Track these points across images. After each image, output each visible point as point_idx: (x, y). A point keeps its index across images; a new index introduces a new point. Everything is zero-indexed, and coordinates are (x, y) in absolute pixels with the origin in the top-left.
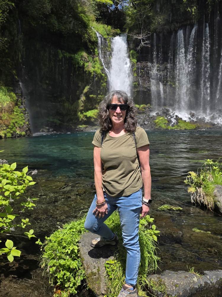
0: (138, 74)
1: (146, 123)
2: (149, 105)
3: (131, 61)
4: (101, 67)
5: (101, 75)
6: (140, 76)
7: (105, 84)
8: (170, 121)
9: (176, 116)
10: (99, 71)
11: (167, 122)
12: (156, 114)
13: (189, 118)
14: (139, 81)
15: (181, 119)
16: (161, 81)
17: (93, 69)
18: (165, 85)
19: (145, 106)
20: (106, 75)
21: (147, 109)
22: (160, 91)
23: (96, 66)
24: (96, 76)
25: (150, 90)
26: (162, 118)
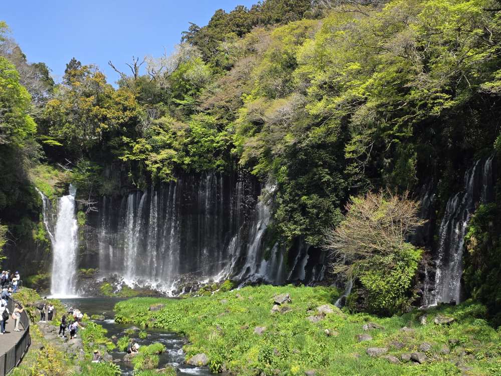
0: (85, 237)
1: (91, 289)
2: (97, 269)
3: (78, 223)
4: (45, 233)
5: (44, 241)
6: (88, 239)
7: (48, 249)
8: (115, 288)
10: (43, 238)
11: (111, 289)
12: (104, 279)
14: (86, 245)
15: (127, 286)
16: (110, 244)
17: (36, 236)
18: (114, 248)
19: (93, 270)
20: (50, 240)
21: (95, 273)
22: (109, 254)
23: (39, 232)
24: (39, 242)
25: (97, 254)
26: (107, 284)
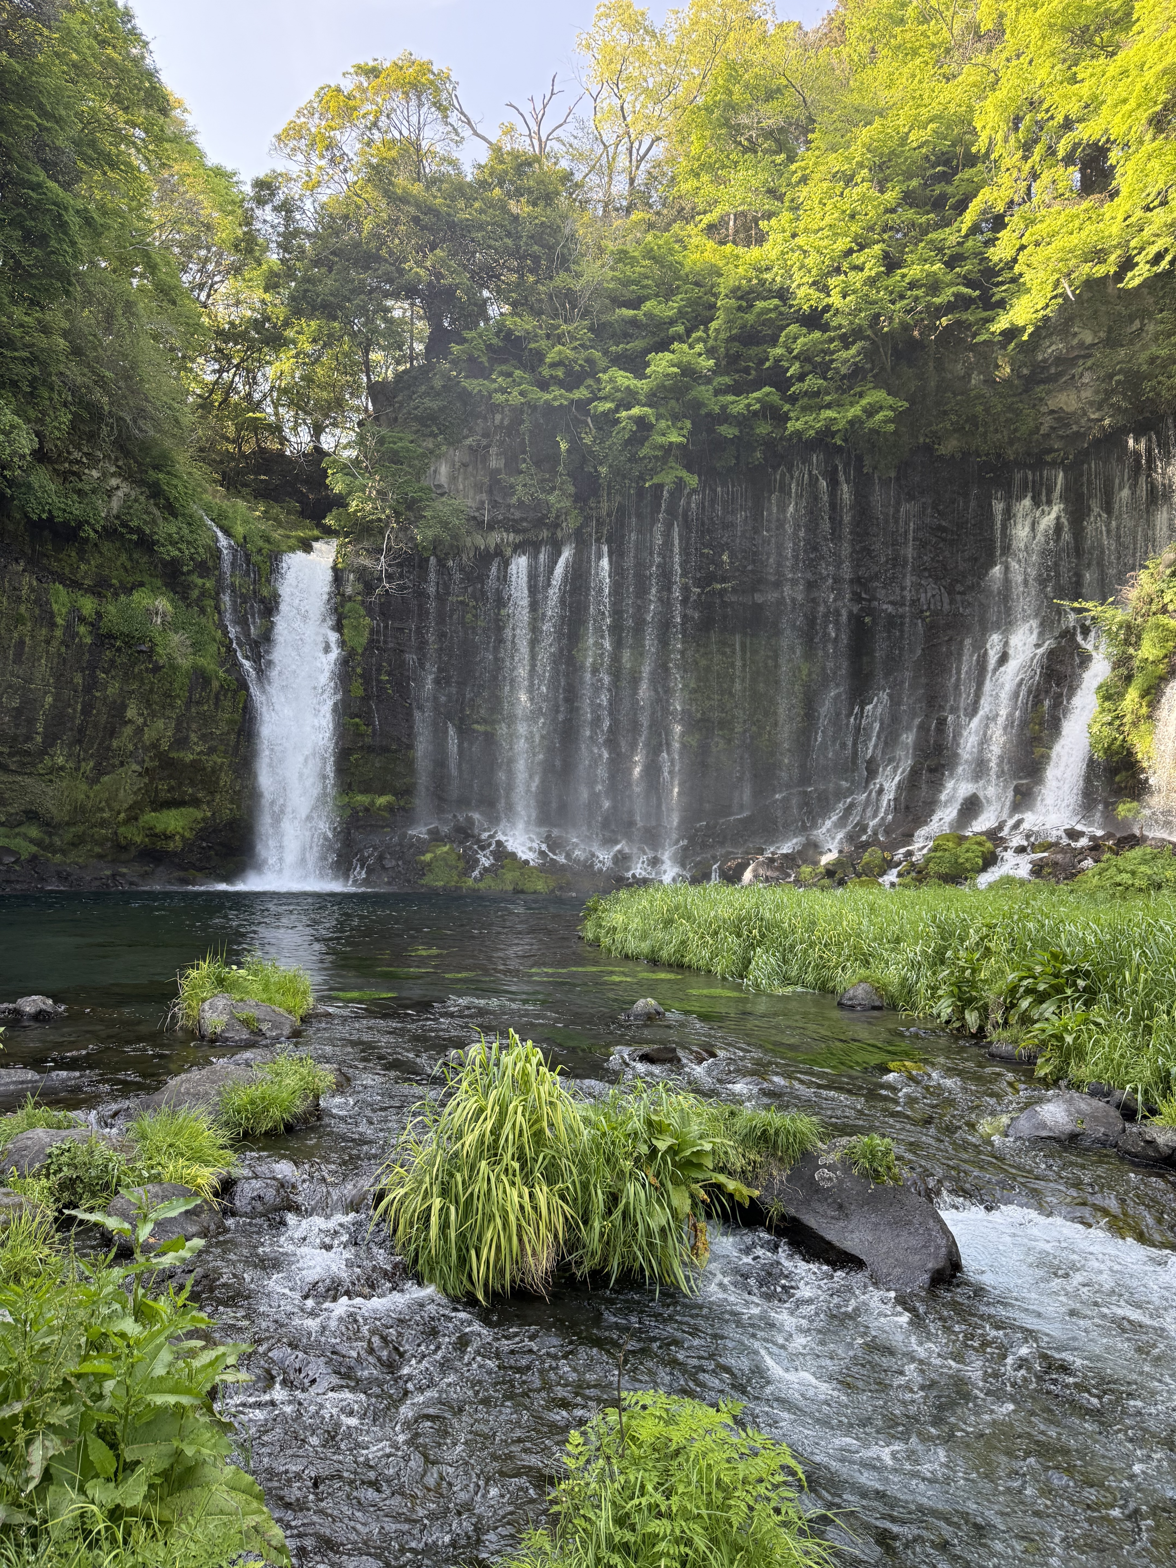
0: (367, 689)
2: (408, 798)
3: (343, 643)
6: (377, 697)
8: (471, 862)
9: (499, 843)
11: (461, 864)
12: (430, 832)
13: (542, 854)
14: (371, 712)
15: (513, 855)
19: (394, 801)
20: (244, 685)
21: (403, 811)
25: (408, 748)
26: (446, 849)
